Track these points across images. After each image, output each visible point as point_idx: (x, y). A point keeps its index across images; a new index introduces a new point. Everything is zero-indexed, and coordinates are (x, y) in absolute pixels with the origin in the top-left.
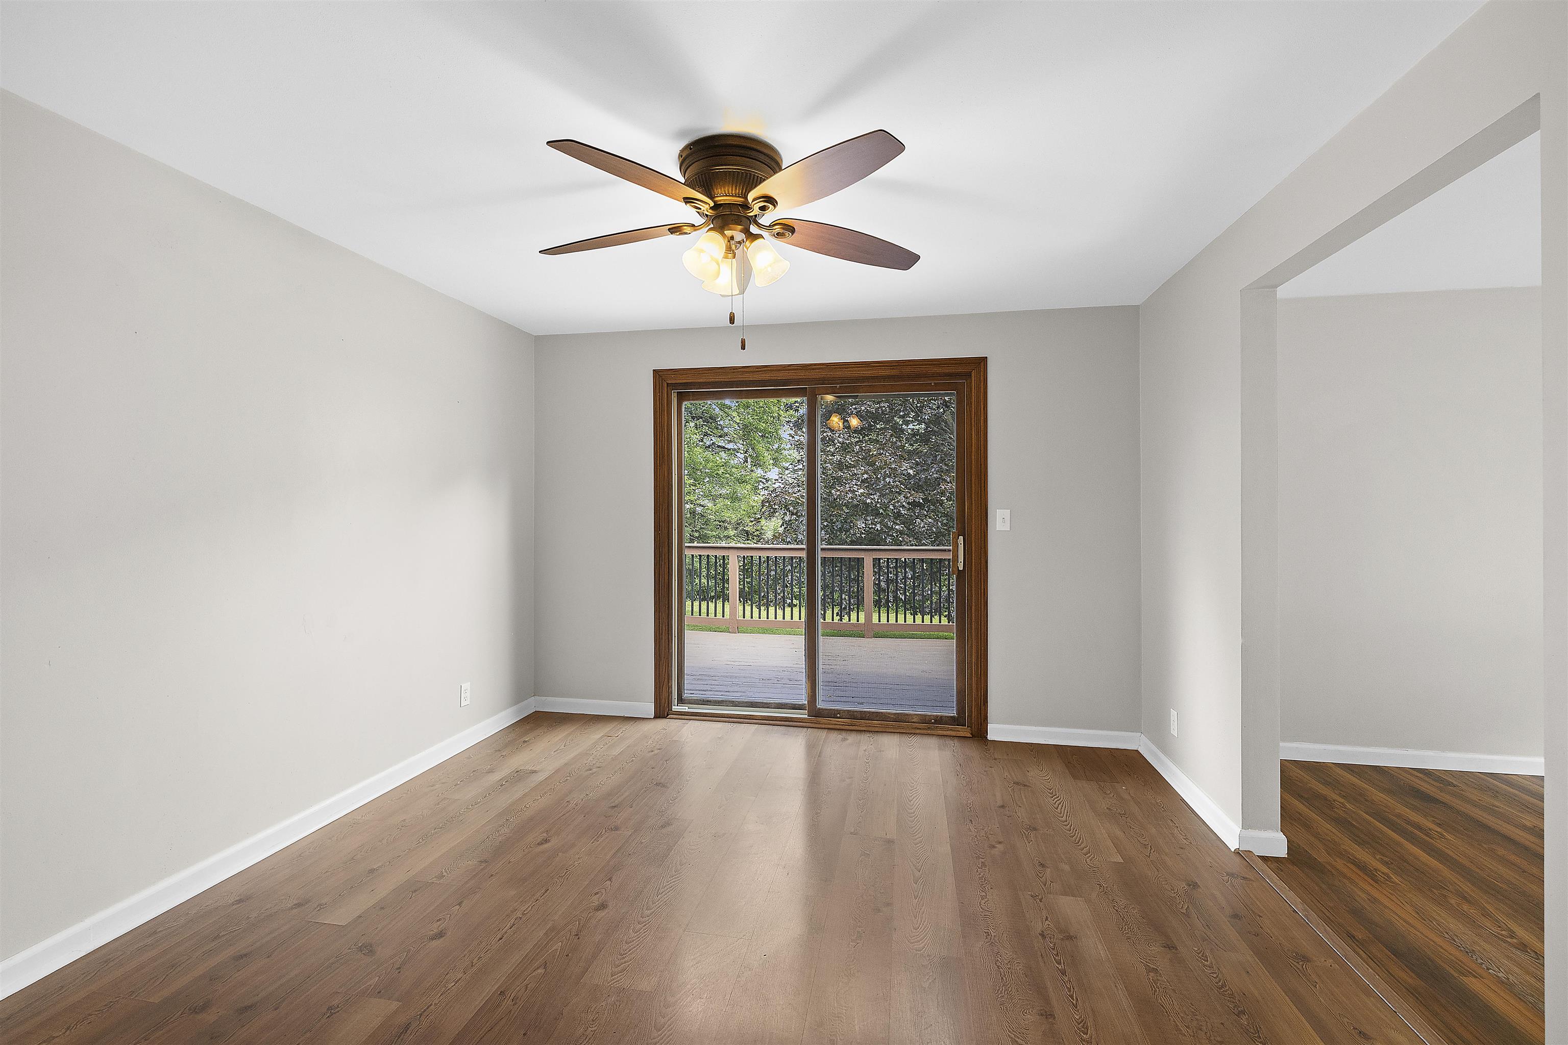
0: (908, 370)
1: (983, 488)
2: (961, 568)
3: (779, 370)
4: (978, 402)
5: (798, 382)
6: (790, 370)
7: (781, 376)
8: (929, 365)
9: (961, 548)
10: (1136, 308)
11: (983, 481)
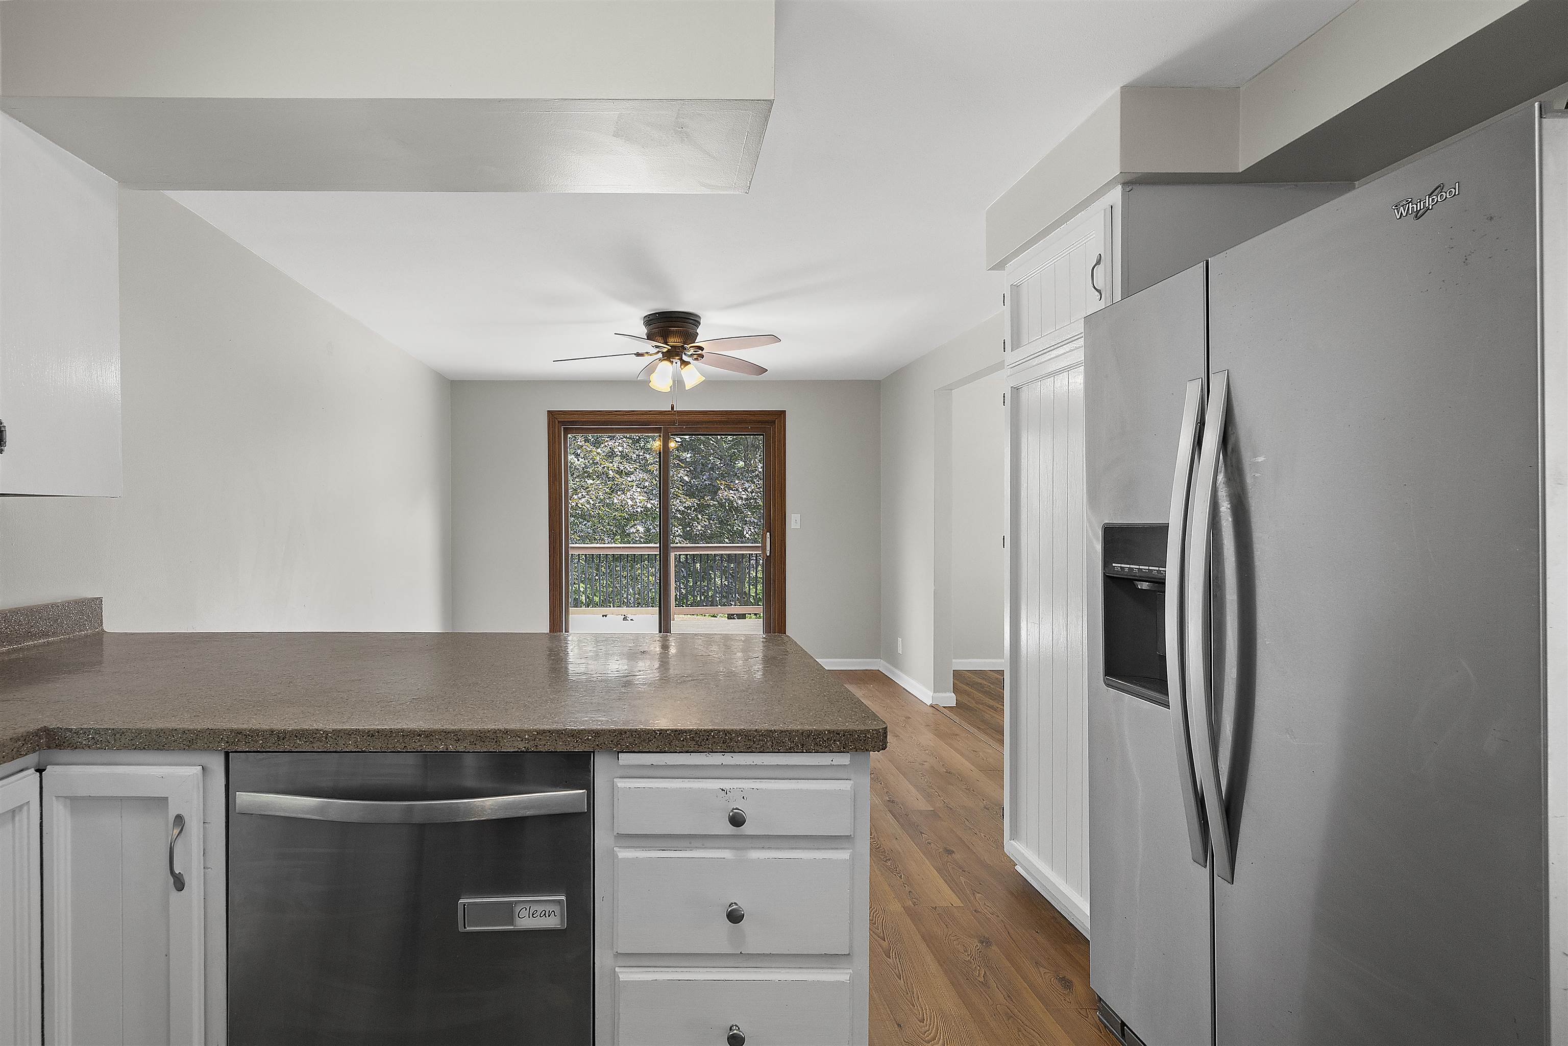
0: (733, 417)
1: (783, 500)
2: (768, 555)
3: (642, 414)
4: (780, 441)
5: (656, 423)
6: (650, 414)
7: (644, 417)
8: (747, 414)
9: (768, 540)
10: (880, 381)
11: (783, 492)
